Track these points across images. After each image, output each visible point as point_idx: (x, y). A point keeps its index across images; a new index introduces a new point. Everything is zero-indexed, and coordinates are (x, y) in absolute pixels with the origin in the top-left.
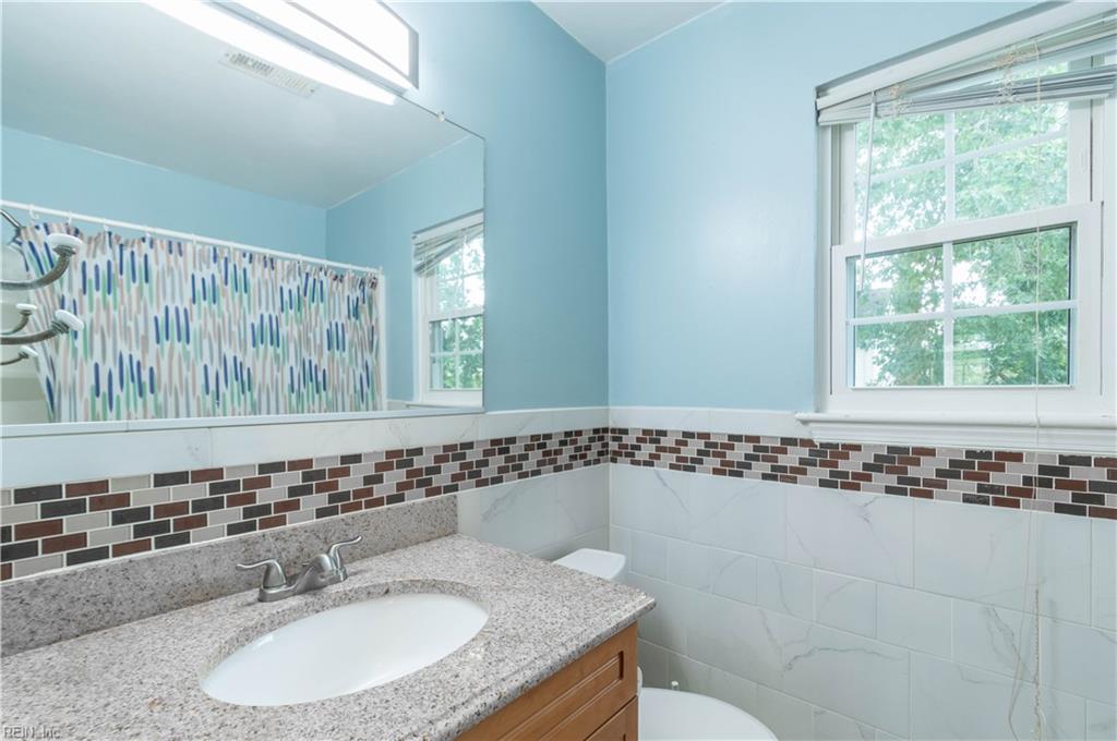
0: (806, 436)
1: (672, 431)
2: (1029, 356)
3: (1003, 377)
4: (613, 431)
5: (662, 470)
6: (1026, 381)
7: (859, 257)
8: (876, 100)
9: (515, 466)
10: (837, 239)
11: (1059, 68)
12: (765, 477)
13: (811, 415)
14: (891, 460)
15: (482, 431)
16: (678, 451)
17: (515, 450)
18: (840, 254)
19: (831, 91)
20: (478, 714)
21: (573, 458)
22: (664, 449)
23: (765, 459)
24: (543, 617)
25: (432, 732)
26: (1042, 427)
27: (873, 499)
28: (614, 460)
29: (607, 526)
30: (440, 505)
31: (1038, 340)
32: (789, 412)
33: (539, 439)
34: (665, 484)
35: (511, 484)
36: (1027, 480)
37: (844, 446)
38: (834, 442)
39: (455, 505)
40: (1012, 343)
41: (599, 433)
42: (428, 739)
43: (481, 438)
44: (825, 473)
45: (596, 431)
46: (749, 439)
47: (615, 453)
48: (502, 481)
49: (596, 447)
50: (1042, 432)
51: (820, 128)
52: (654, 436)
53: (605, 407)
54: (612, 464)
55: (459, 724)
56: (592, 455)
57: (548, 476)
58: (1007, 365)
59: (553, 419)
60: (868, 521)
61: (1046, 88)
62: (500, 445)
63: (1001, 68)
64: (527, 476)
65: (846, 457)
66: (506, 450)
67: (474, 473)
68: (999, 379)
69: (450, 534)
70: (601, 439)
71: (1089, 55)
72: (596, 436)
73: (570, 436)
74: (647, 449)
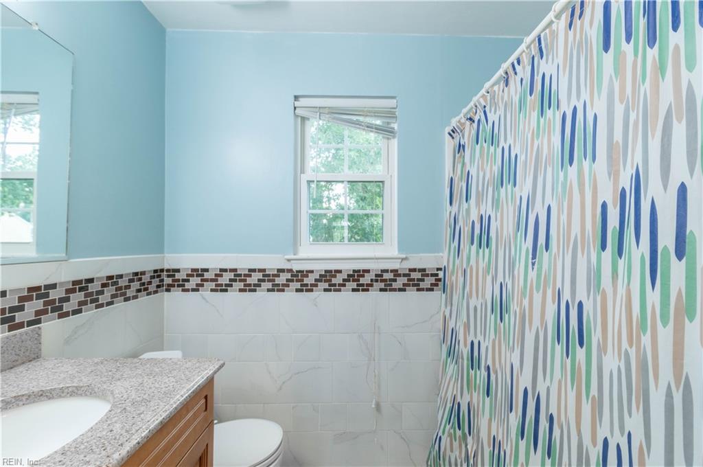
0: (289, 268)
1: (212, 269)
2: (364, 230)
3: (355, 239)
4: (168, 270)
5: (206, 293)
6: (363, 241)
7: (313, 181)
8: (320, 111)
9: (93, 300)
10: (303, 171)
11: (378, 122)
12: (269, 290)
13: (292, 257)
14: (325, 276)
15: (64, 274)
16: (217, 280)
17: (93, 288)
18: (304, 178)
19: (300, 99)
20: (138, 443)
21: (139, 291)
22: (207, 280)
23: (269, 281)
24: (157, 386)
25: (111, 461)
26: (377, 259)
27: (319, 295)
28: (168, 290)
29: (162, 336)
30: (24, 337)
31: (367, 223)
32: (280, 255)
33: (113, 279)
34: (207, 302)
35: (89, 313)
36: (372, 280)
37: (307, 271)
38: (302, 269)
39: (39, 335)
40: (358, 224)
41: (158, 273)
42: (110, 465)
43: (63, 280)
44: (298, 285)
45: (155, 271)
46: (260, 270)
47: (169, 285)
48: (81, 312)
49: (156, 282)
50: (376, 261)
51: (296, 116)
52: (199, 273)
53: (162, 255)
54: (166, 293)
55: (128, 452)
56: (152, 288)
57: (120, 305)
58: (357, 233)
59: (124, 263)
60: (316, 306)
61: (376, 129)
62: (80, 285)
63: (363, 115)
64: (103, 307)
65: (307, 276)
66: (86, 288)
67: (57, 309)
68: (353, 239)
69: (34, 359)
70: (159, 276)
71: (387, 121)
72: (156, 274)
73: (137, 275)
74: (194, 281)
